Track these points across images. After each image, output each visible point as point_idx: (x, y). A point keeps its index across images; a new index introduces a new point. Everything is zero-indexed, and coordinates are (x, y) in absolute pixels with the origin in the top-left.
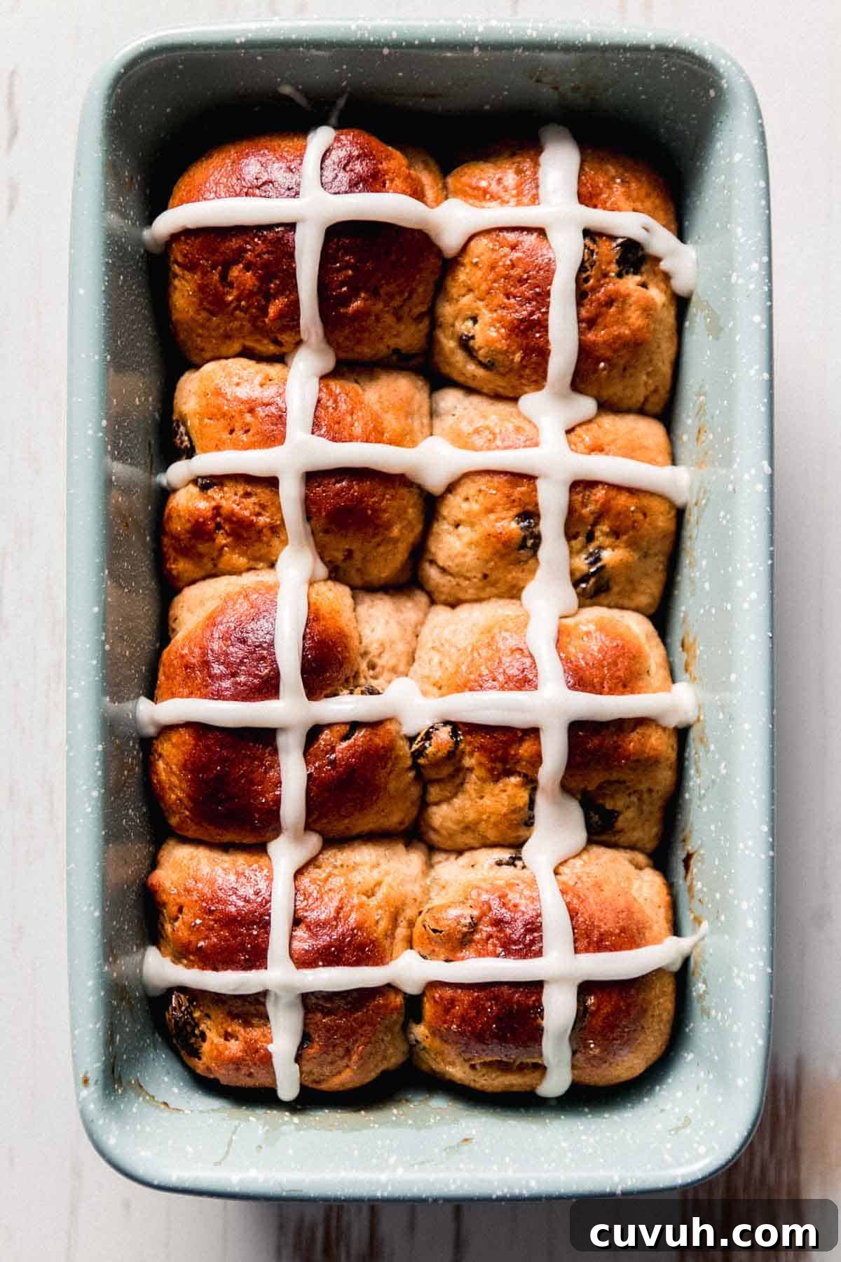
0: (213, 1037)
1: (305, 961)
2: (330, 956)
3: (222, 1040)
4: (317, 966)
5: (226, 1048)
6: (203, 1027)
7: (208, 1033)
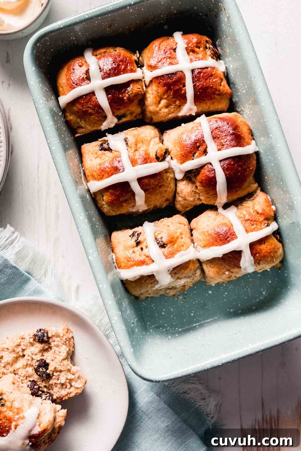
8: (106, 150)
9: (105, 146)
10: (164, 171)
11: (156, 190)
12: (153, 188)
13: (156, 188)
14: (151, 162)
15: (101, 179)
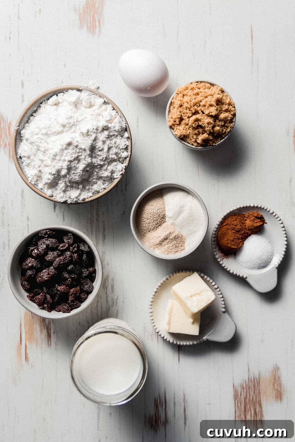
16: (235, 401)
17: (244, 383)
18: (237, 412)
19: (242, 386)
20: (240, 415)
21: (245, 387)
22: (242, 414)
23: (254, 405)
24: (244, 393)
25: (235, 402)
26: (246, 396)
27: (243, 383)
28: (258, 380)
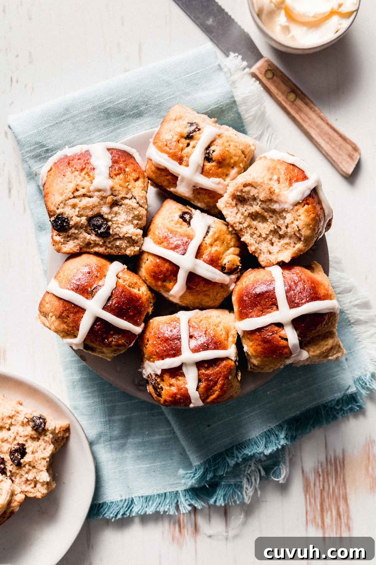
0: (166, 387)
1: (196, 350)
2: (205, 347)
3: (169, 387)
4: (200, 351)
5: (171, 390)
6: (161, 385)
7: (163, 387)
8: (185, 220)
9: (187, 217)
10: (220, 285)
11: (199, 294)
12: (197, 291)
13: (201, 294)
14: (215, 267)
15: (159, 244)
16: (306, 496)
17: (320, 465)
18: (308, 513)
19: (316, 471)
20: (315, 518)
21: (321, 473)
22: (317, 517)
23: (336, 501)
24: (320, 482)
25: (306, 498)
26: (324, 487)
27: (318, 467)
28: (341, 461)
